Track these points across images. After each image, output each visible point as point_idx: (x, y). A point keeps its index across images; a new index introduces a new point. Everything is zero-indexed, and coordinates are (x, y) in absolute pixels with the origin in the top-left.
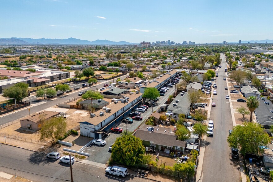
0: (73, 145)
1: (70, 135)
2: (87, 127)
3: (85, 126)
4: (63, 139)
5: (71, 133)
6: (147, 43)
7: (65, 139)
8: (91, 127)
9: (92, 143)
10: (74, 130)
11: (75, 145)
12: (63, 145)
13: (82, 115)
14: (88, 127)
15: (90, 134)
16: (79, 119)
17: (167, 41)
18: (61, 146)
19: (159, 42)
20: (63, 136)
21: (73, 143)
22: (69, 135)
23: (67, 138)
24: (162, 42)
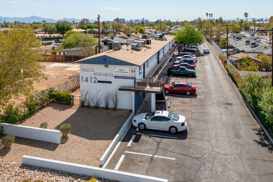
0: (64, 139)
1: (47, 105)
2: (106, 75)
3: (99, 75)
4: (22, 119)
5: (50, 98)
6: (122, 19)
7: (28, 121)
8: (120, 74)
9: (136, 124)
10: (61, 90)
11: (71, 137)
12: (20, 140)
13: (66, 69)
14: (110, 75)
15: (116, 96)
16: (64, 74)
17: (141, 19)
18: (14, 146)
19: (133, 20)
20: (24, 110)
21: (62, 130)
22: (43, 107)
23: (38, 114)
24: (136, 21)
